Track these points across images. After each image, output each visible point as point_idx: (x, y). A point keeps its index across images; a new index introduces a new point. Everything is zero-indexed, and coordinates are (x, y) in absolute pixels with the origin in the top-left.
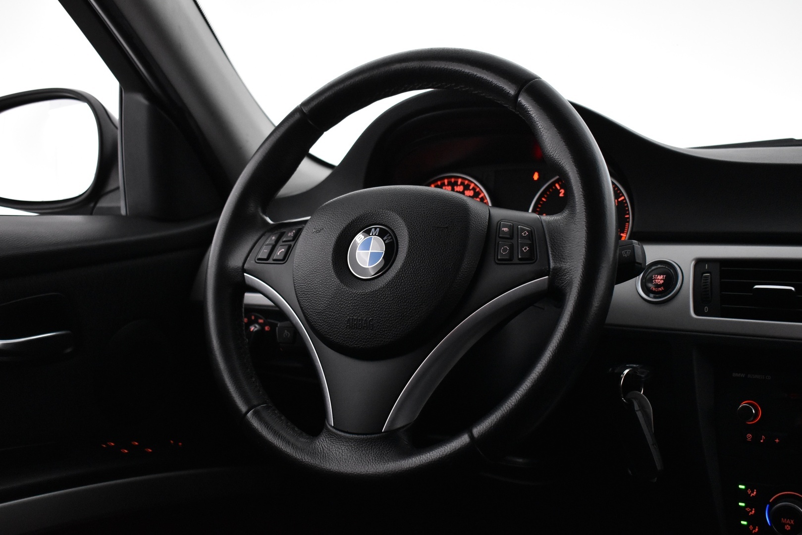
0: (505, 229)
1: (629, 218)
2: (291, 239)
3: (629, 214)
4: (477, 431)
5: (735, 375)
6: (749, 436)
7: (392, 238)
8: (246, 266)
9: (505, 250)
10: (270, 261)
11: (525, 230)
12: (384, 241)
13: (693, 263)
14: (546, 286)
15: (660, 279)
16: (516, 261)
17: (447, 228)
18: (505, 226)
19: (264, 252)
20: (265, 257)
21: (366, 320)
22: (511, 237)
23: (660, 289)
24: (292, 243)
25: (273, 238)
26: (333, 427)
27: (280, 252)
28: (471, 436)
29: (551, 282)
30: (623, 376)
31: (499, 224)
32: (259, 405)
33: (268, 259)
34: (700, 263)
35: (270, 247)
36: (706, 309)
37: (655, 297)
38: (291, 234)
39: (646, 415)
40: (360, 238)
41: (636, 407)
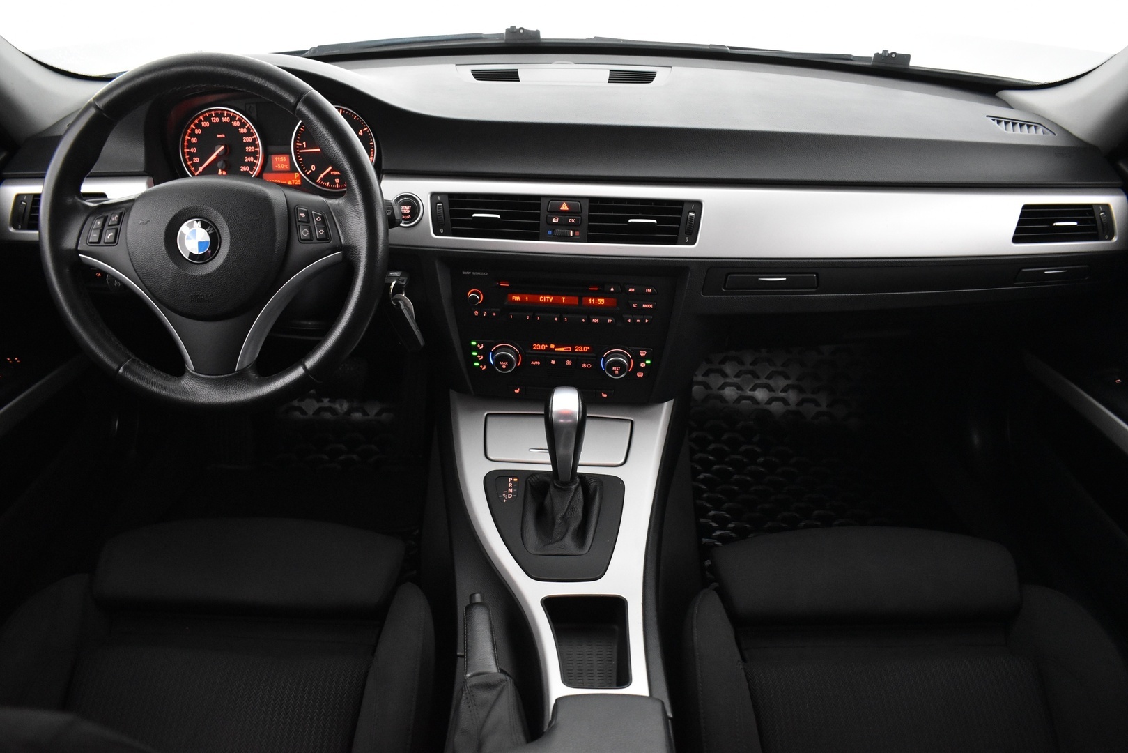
0: (303, 215)
1: (373, 145)
2: (116, 223)
3: (373, 141)
4: (310, 363)
5: (464, 273)
6: (476, 313)
7: (213, 229)
8: (79, 248)
9: (305, 233)
10: (102, 243)
11: (319, 216)
12: (208, 232)
13: (429, 196)
14: (341, 258)
15: (407, 209)
16: (315, 240)
17: (258, 220)
18: (302, 212)
19: (94, 236)
20: (96, 240)
21: (206, 296)
22: (308, 222)
23: (408, 217)
24: (118, 227)
25: (99, 223)
26: (195, 371)
27: (109, 236)
28: (305, 368)
29: (344, 254)
30: (392, 287)
31: (295, 208)
32: (126, 361)
33: (99, 242)
34: (434, 195)
35: (98, 232)
36: (442, 231)
37: (405, 223)
38: (115, 219)
39: (409, 310)
40: (184, 229)
41: (402, 307)
